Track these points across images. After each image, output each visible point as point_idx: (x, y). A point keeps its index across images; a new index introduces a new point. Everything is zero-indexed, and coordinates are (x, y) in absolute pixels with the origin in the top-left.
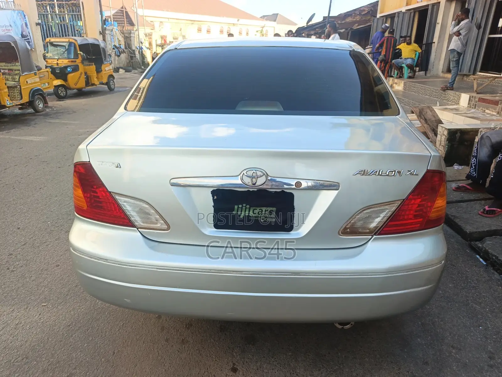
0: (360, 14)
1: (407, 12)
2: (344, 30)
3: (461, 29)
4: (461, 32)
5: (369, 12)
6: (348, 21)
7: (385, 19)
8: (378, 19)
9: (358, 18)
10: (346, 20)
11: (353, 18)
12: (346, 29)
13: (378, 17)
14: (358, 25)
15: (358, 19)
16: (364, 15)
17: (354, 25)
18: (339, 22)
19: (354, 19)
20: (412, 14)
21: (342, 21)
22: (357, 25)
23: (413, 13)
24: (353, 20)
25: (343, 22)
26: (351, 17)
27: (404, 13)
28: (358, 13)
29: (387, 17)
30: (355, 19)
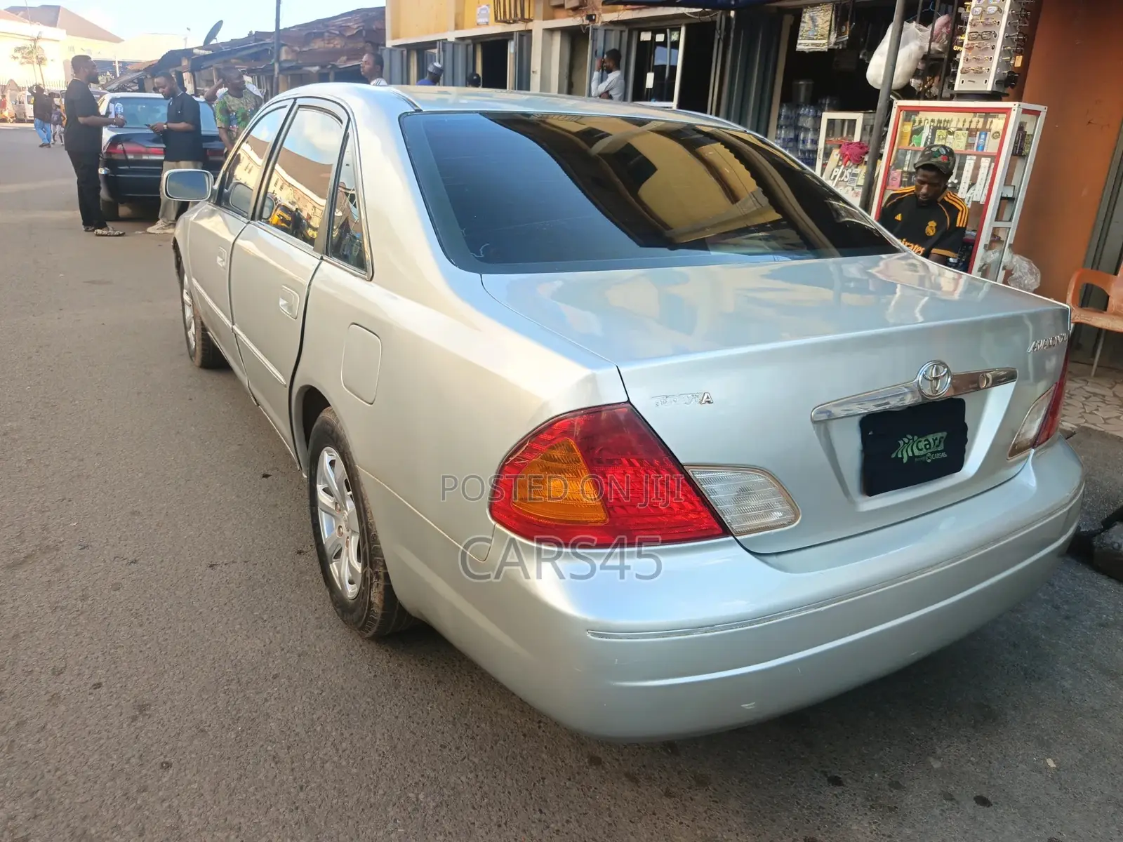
0: (341, 35)
1: (459, 42)
2: (317, 68)
3: (611, 89)
4: (611, 93)
5: (359, 32)
6: (316, 47)
7: (405, 53)
8: (391, 50)
9: (338, 44)
10: (312, 45)
11: (326, 42)
12: (323, 67)
13: (390, 47)
14: (349, 59)
15: (339, 46)
16: (349, 37)
17: (339, 58)
18: (297, 49)
19: (328, 44)
20: (471, 48)
21: (304, 46)
22: (344, 58)
23: (472, 46)
24: (326, 45)
25: (304, 49)
26: (323, 40)
27: (453, 44)
28: (337, 32)
29: (410, 47)
30: (332, 45)
